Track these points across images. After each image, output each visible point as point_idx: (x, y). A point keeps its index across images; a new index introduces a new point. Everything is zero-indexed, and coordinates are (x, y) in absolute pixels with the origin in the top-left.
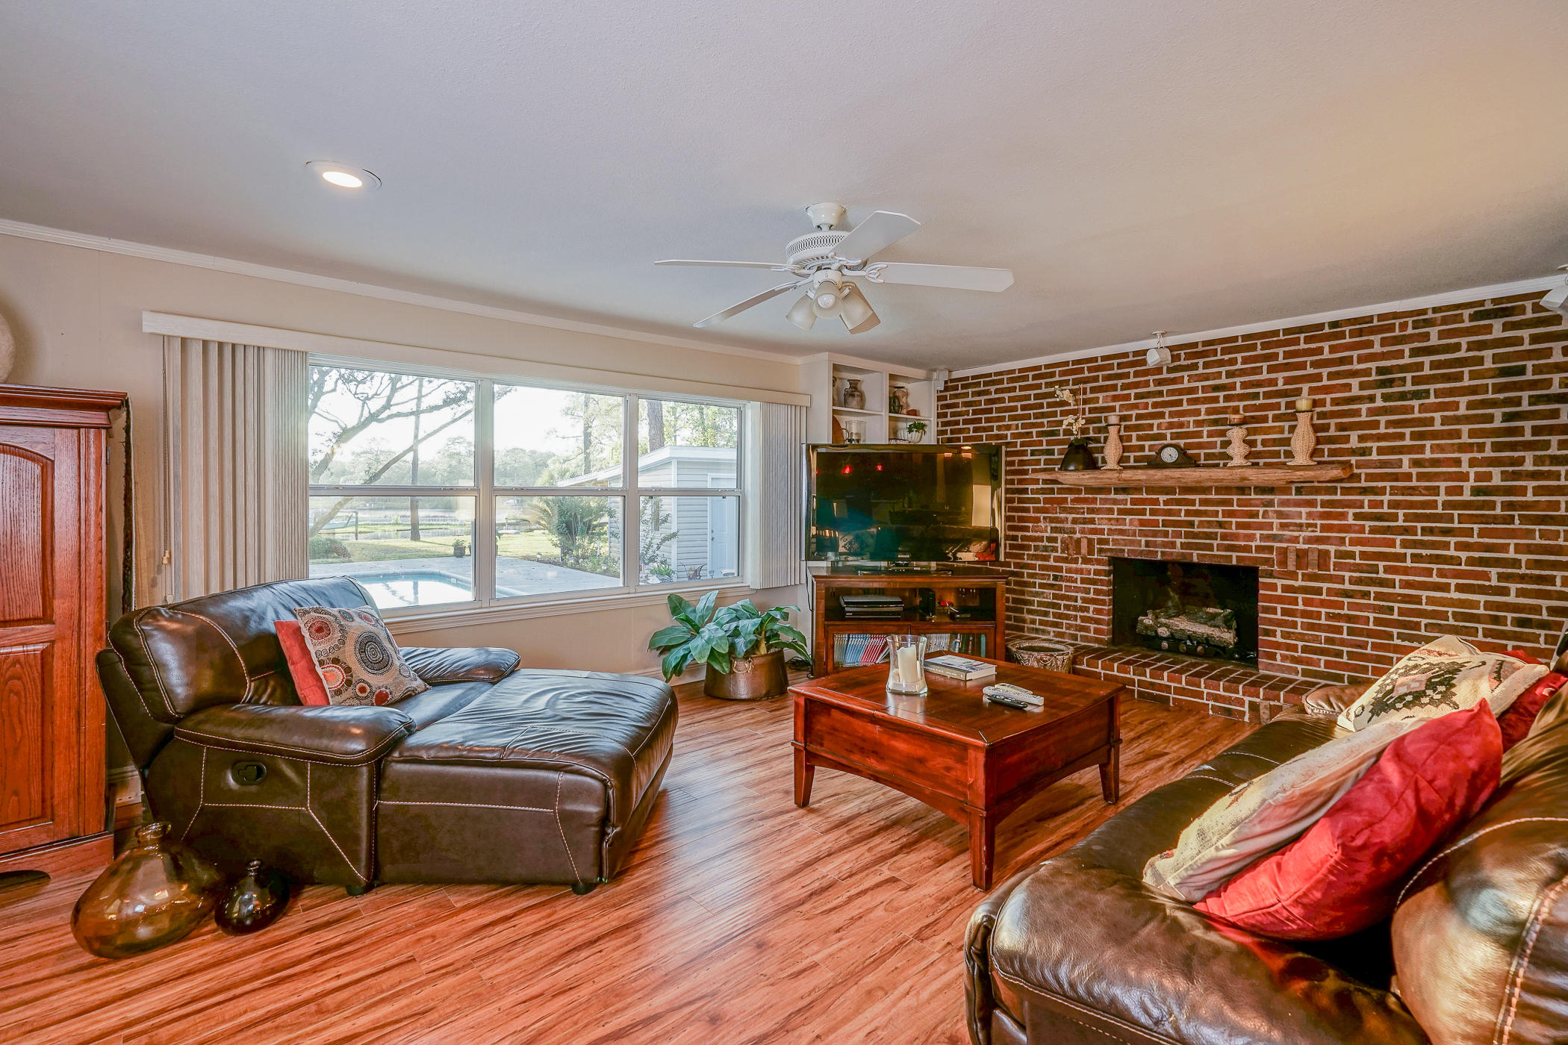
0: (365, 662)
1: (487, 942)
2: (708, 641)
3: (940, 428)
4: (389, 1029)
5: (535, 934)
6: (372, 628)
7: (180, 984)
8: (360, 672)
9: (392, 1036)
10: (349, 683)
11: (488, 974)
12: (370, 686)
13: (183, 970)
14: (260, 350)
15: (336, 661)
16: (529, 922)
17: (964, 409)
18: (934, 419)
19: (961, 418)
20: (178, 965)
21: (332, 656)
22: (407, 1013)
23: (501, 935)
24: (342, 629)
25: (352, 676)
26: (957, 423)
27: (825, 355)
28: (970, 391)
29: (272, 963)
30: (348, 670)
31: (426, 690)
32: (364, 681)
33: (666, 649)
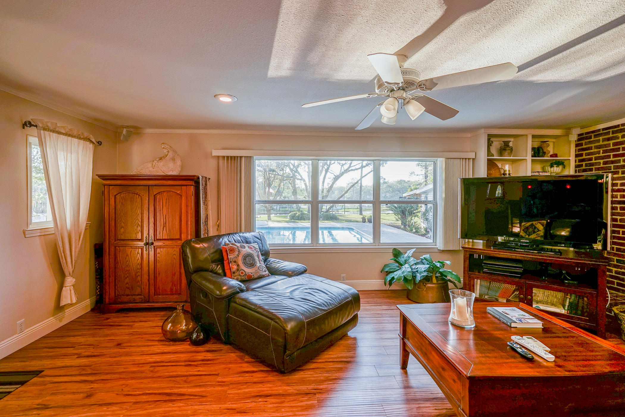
0: (245, 263)
1: (241, 378)
2: (403, 272)
3: (577, 163)
4: (192, 397)
5: (255, 383)
6: (251, 252)
7: (172, 355)
8: (242, 267)
9: (191, 400)
10: (238, 270)
11: (230, 392)
12: (245, 272)
13: (176, 351)
14: (241, 157)
15: (235, 262)
16: (258, 377)
17: (596, 150)
18: (572, 158)
19: (593, 156)
20: (176, 349)
21: (234, 260)
22: (200, 394)
23: (247, 377)
24: (239, 251)
25: (239, 268)
26: (591, 159)
27: (483, 131)
28: (601, 138)
29: (192, 359)
30: (238, 265)
31: (269, 276)
32: (243, 270)
33: (388, 273)
